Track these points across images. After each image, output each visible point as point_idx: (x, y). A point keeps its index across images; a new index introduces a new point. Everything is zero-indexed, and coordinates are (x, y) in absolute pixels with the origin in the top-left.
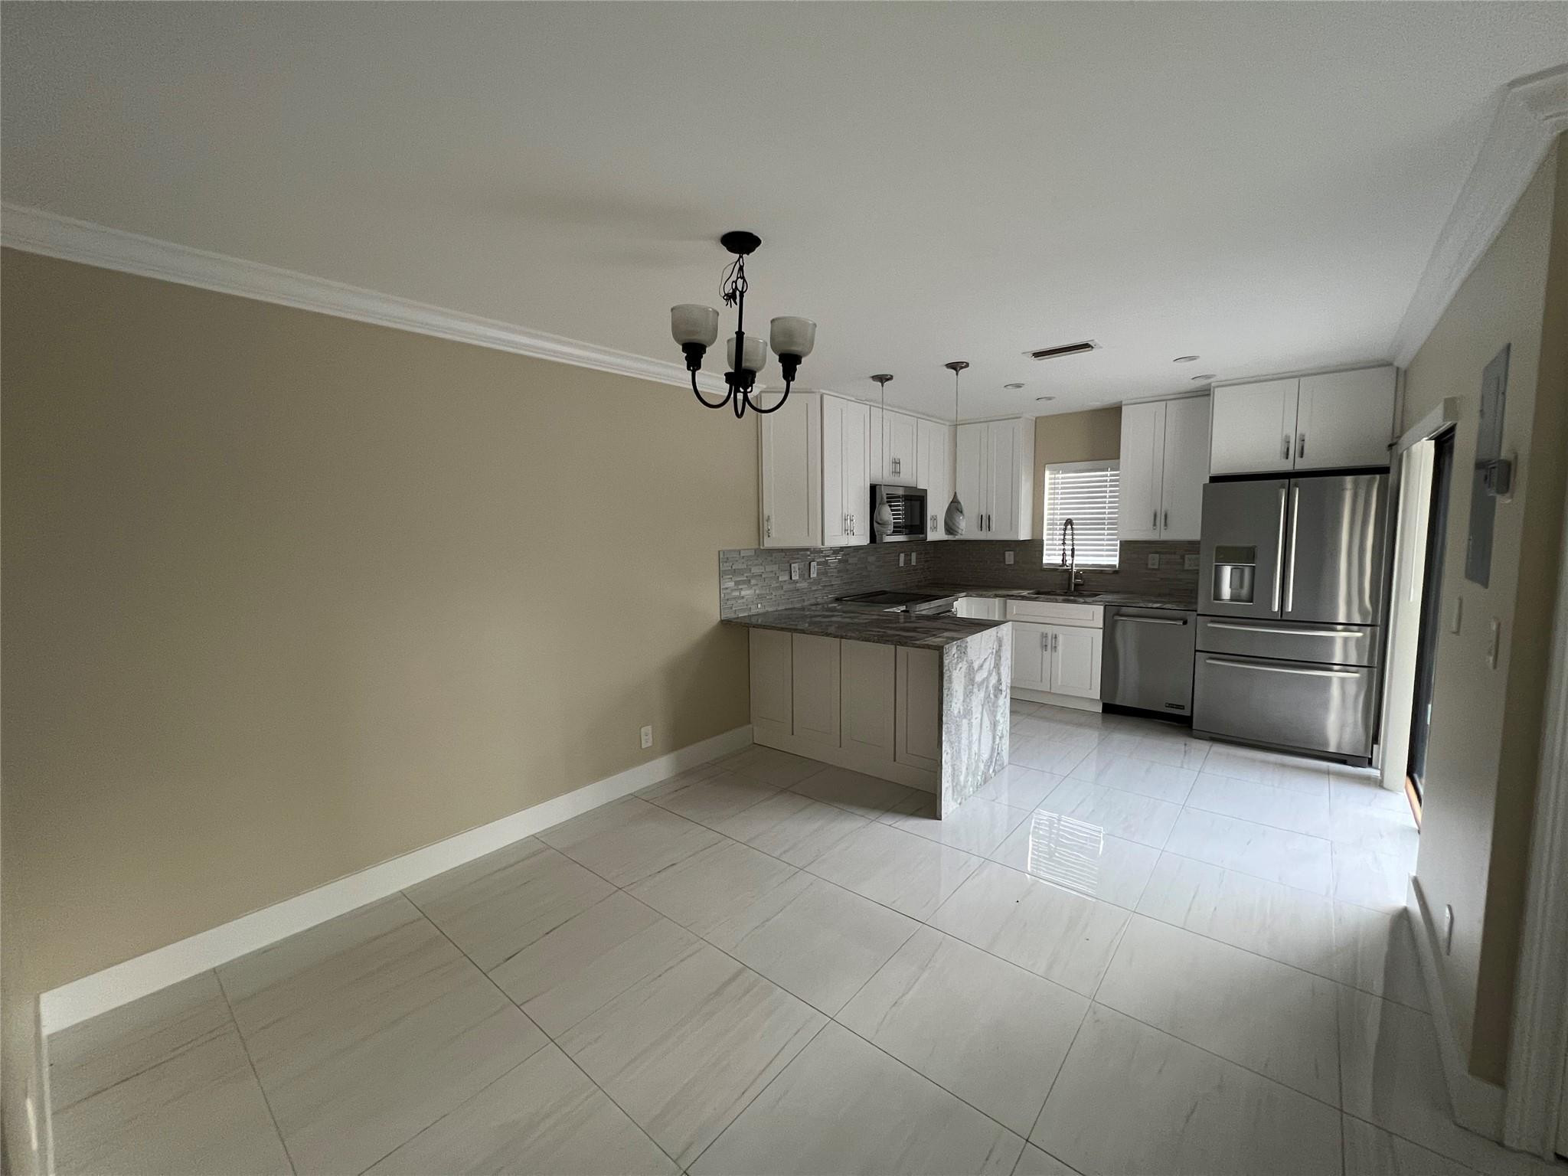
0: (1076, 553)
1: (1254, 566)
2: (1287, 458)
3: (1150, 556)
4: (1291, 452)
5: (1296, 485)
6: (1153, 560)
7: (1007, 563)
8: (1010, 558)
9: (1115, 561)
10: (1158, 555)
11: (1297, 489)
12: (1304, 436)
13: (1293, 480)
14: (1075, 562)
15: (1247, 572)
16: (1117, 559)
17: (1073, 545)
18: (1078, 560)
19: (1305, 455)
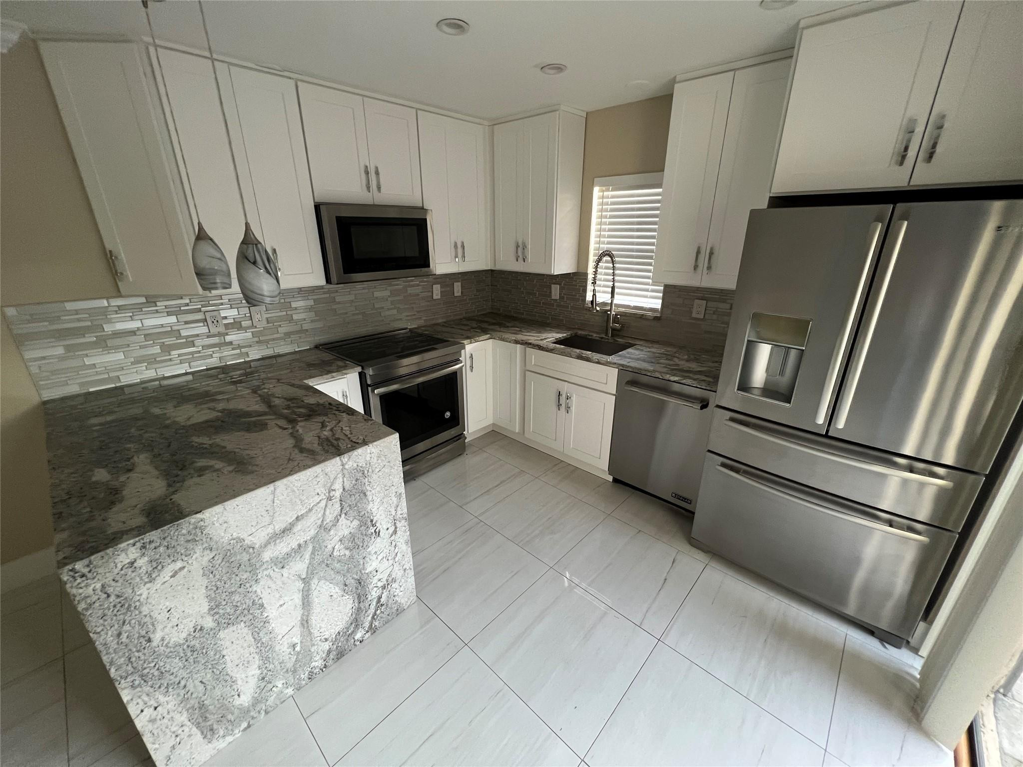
0: (616, 290)
1: (803, 350)
2: (901, 164)
3: (697, 301)
4: (912, 153)
5: (904, 217)
6: (698, 309)
7: (553, 298)
8: (556, 292)
9: (657, 304)
10: (705, 302)
11: (906, 223)
12: (943, 117)
13: (901, 206)
14: (615, 302)
15: (793, 354)
16: (660, 301)
17: (614, 281)
18: (618, 300)
19: (933, 160)
